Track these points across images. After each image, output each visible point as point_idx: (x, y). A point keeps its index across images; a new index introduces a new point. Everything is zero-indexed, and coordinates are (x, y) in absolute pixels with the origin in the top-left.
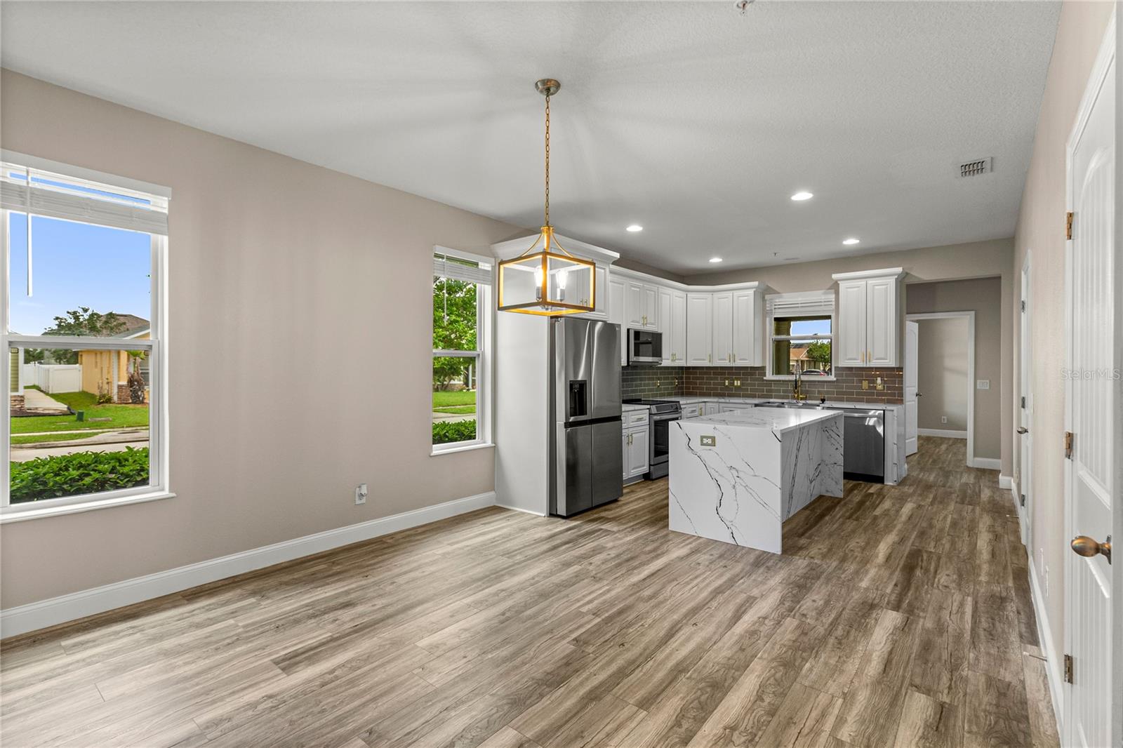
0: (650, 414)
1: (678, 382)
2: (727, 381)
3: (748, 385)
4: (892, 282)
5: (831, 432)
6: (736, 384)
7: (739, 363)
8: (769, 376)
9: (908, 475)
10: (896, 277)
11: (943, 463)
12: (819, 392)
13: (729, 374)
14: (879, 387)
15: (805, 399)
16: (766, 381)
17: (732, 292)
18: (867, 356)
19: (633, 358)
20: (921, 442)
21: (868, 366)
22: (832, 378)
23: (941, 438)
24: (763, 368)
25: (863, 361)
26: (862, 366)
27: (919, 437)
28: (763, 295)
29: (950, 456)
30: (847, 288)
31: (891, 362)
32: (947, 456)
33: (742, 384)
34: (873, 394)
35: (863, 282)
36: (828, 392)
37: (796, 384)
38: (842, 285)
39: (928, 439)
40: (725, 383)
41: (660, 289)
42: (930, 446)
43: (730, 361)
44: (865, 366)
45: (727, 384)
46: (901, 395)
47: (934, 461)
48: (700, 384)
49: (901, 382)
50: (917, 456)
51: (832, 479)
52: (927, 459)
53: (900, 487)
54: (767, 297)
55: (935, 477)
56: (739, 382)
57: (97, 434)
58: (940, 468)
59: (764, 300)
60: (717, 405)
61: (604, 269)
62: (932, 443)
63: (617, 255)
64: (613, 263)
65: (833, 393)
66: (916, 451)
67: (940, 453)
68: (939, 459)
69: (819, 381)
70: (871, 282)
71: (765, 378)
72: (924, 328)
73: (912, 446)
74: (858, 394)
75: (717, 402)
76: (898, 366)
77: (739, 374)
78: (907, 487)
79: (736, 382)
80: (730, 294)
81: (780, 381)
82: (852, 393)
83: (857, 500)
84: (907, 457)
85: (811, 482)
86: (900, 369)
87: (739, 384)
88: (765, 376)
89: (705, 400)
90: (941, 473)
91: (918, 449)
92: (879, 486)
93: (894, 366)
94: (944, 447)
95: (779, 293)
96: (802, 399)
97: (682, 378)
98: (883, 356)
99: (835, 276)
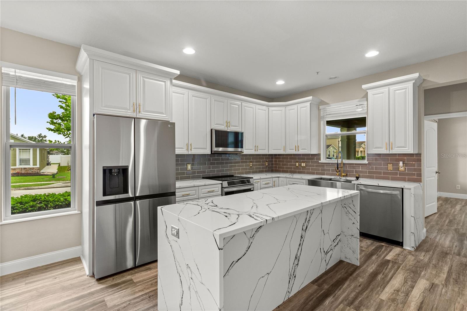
0: (222, 187)
1: (268, 164)
2: (297, 163)
3: (310, 166)
4: (410, 86)
5: (349, 209)
6: (302, 165)
7: (301, 152)
8: (323, 160)
9: (427, 237)
10: (414, 81)
11: (458, 224)
12: (356, 172)
13: (299, 159)
14: (402, 169)
15: (346, 176)
16: (321, 163)
17: (297, 105)
18: (390, 145)
19: (215, 149)
20: (441, 202)
21: (391, 153)
22: (365, 162)
23: (456, 199)
24: (319, 155)
25: (387, 150)
26: (386, 153)
27: (439, 199)
28: (318, 106)
29: (463, 216)
30: (374, 95)
31: (410, 149)
32: (461, 216)
33: (306, 165)
34: (396, 174)
35: (386, 89)
36: (361, 172)
37: (338, 166)
38: (370, 93)
39: (446, 200)
40: (296, 164)
41: (243, 104)
42: (447, 206)
43: (296, 150)
44: (388, 153)
45: (297, 165)
46: (420, 175)
47: (450, 221)
48: (283, 165)
49: (420, 165)
50: (437, 215)
51: (350, 248)
52: (444, 219)
53: (417, 253)
54: (321, 107)
55: (451, 241)
56: (304, 164)
57: (53, 183)
58: (456, 230)
59: (319, 110)
60: (285, 179)
61: (165, 82)
62: (449, 204)
63: (178, 72)
64: (175, 79)
65: (366, 172)
66: (436, 211)
67: (456, 213)
68: (455, 219)
69: (356, 164)
70: (392, 88)
71: (320, 162)
72: (442, 125)
73: (432, 207)
74: (384, 173)
75: (285, 177)
76: (417, 152)
77: (304, 159)
78: (423, 254)
79: (302, 164)
80: (295, 106)
81: (329, 163)
82: (380, 173)
83: (371, 270)
84: (426, 218)
85: (326, 253)
86: (419, 155)
87: (304, 165)
88: (320, 160)
89: (279, 176)
90: (456, 237)
91: (438, 210)
92: (397, 250)
93: (412, 152)
94: (458, 207)
95: (328, 104)
96: (343, 176)
97: (272, 161)
98: (403, 145)
99: (364, 86)
